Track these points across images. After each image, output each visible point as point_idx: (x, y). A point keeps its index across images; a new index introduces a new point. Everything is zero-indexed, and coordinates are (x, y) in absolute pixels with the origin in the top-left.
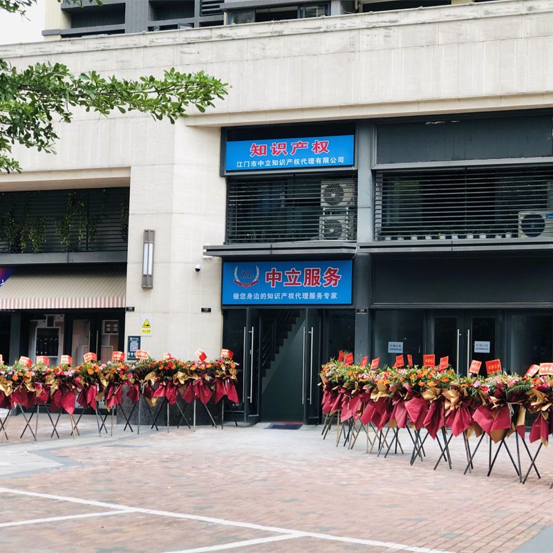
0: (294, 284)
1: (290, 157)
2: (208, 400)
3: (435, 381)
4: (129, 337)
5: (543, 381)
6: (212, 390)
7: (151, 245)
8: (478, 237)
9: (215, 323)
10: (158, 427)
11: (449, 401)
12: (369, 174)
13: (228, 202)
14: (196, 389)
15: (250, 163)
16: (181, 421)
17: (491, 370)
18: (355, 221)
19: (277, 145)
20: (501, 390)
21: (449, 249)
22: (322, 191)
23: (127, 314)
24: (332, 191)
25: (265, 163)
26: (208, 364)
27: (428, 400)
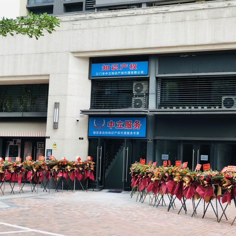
0: (120, 127)
1: (119, 71)
2: (81, 179)
3: (180, 173)
4: (47, 150)
5: (229, 174)
6: (83, 175)
7: (57, 109)
8: (203, 108)
9: (85, 144)
10: (58, 190)
11: (186, 182)
12: (155, 79)
13: (92, 91)
14: (75, 173)
15: (102, 74)
16: (69, 187)
17: (205, 169)
18: (148, 100)
19: (114, 66)
20: (209, 178)
21: (189, 113)
22: (134, 86)
23: (47, 140)
24: (138, 86)
25: (108, 74)
26: (81, 162)
27: (176, 182)
